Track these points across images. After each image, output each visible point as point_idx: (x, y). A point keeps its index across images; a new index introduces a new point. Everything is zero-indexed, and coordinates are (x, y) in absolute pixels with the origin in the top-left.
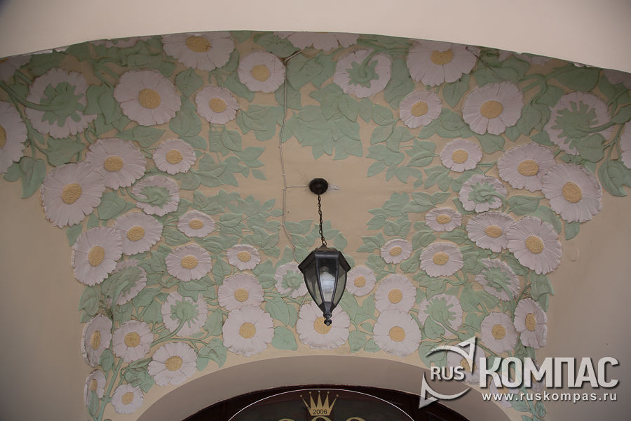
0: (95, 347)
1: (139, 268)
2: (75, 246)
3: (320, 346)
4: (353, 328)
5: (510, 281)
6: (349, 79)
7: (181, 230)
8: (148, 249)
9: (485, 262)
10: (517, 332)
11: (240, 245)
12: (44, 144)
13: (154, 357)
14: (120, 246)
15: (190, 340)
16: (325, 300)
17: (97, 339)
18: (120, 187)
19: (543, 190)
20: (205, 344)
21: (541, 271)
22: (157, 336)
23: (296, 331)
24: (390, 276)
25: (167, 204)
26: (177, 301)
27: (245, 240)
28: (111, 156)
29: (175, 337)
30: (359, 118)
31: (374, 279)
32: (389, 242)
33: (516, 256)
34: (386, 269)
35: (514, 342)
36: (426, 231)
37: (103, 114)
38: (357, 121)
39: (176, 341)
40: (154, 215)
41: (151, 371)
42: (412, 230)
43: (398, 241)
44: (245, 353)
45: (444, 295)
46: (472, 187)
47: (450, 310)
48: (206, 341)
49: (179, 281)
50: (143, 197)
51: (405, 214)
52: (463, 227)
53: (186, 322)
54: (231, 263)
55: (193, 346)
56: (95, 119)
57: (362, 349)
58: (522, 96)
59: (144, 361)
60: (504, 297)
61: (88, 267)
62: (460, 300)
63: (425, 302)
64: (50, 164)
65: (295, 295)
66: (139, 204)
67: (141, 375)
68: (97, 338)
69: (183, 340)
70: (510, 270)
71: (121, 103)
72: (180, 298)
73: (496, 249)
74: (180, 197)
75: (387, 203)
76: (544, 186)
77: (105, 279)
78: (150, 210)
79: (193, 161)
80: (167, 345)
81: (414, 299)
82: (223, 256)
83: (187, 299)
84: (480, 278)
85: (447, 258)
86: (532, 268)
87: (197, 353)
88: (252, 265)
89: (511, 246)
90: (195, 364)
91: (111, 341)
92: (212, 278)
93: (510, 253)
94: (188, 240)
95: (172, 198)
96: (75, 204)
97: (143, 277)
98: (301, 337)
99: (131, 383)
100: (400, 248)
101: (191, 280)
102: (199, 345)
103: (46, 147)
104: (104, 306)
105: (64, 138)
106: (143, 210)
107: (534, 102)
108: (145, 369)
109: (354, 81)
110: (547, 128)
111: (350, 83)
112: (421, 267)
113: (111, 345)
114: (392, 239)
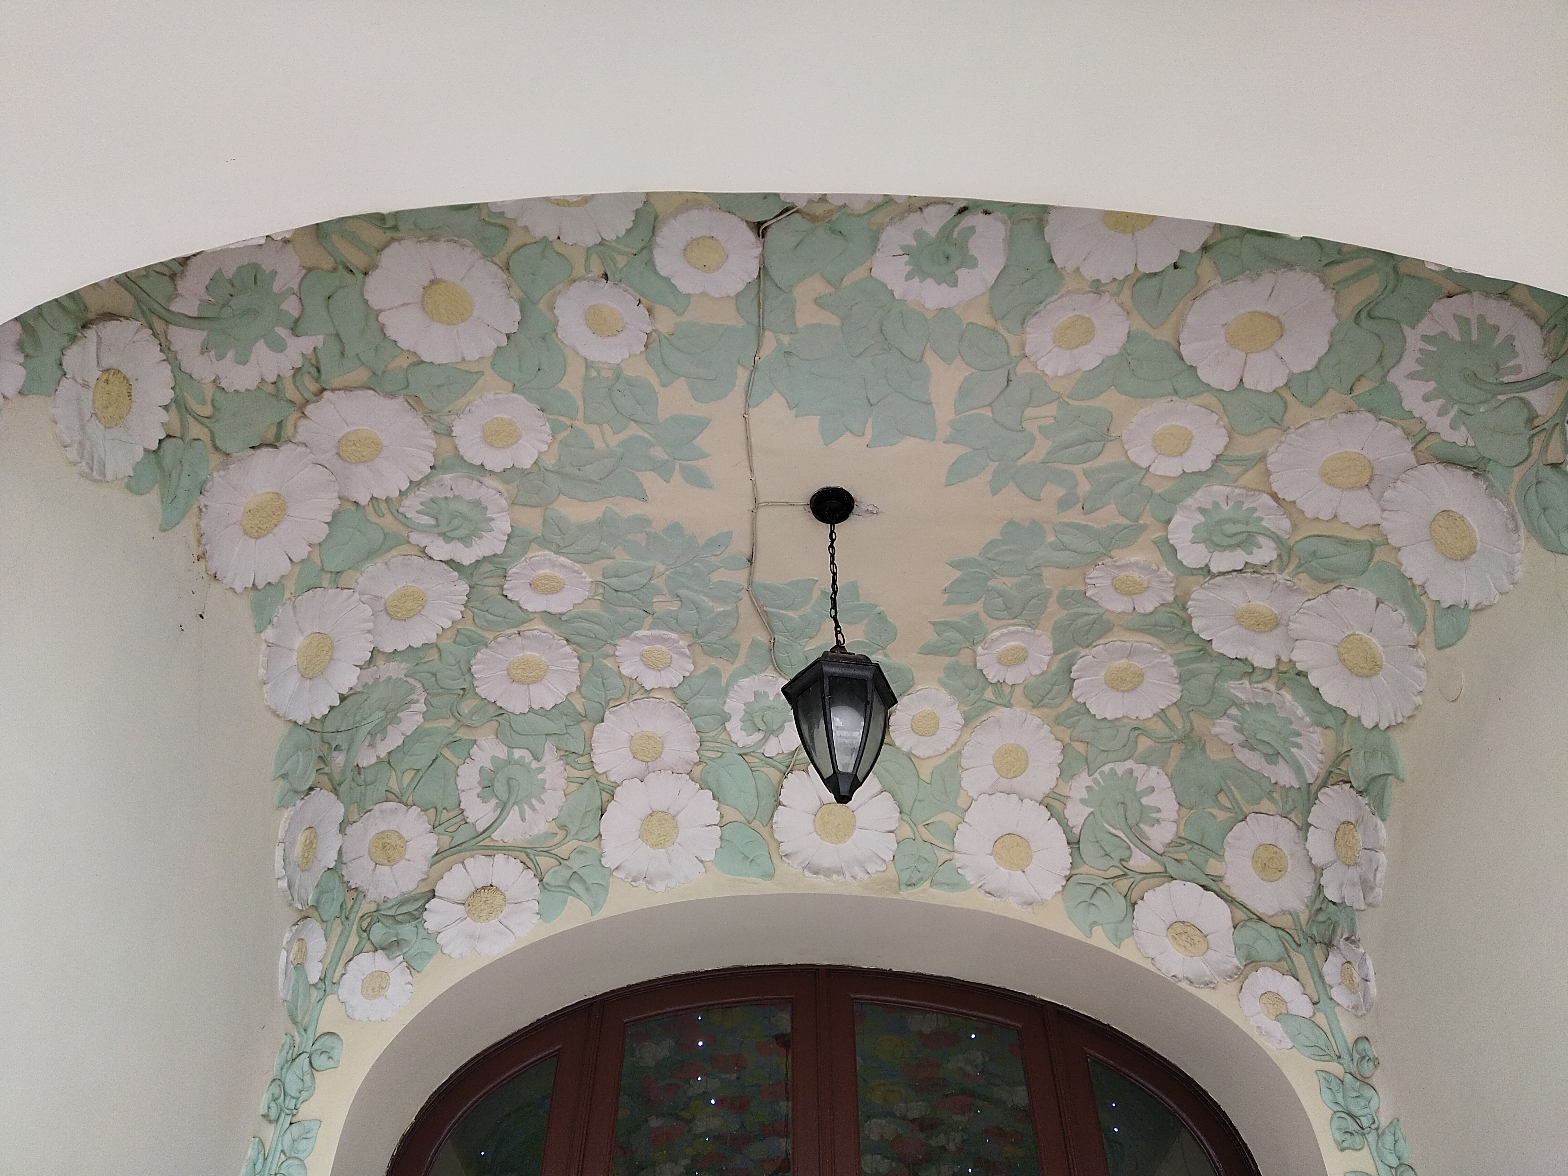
0: (305, 866)
1: (411, 680)
2: (269, 634)
3: (828, 872)
4: (907, 832)
5: (1298, 740)
6: (908, 268)
7: (509, 596)
8: (433, 638)
9: (1234, 688)
10: (1315, 868)
11: (648, 633)
12: (204, 403)
13: (437, 889)
14: (369, 632)
15: (523, 849)
16: (840, 768)
17: (310, 845)
18: (372, 498)
19: (1384, 524)
20: (560, 860)
21: (1376, 719)
22: (446, 841)
23: (773, 837)
24: (1002, 712)
25: (480, 538)
26: (493, 758)
27: (660, 622)
28: (354, 428)
29: (486, 842)
30: (929, 353)
31: (959, 718)
32: (996, 633)
33: (1314, 679)
34: (989, 694)
35: (1308, 890)
36: (1085, 610)
37: (338, 335)
38: (925, 360)
39: (491, 851)
40: (451, 563)
41: (432, 921)
42: (1053, 606)
43: (1018, 632)
44: (650, 883)
45: (1130, 764)
46: (1202, 511)
47: (1145, 801)
48: (562, 851)
49: (501, 712)
50: (427, 520)
51: (1036, 571)
52: (1181, 602)
53: (516, 807)
54: (624, 672)
55: (530, 865)
56: (320, 345)
57: (928, 883)
58: (1331, 302)
59: (415, 899)
60: (1284, 775)
61: (294, 681)
62: (1171, 778)
63: (1084, 780)
64: (216, 448)
65: (772, 748)
66: (415, 538)
67: (406, 931)
68: (311, 843)
69: (506, 849)
70: (1300, 711)
71: (381, 311)
72: (501, 752)
73: (1263, 660)
74: (512, 520)
75: (993, 543)
76: (1386, 514)
77: (332, 708)
78: (440, 550)
79: (546, 443)
80: (469, 862)
81: (1057, 772)
82: (606, 656)
83: (517, 753)
84: (1224, 728)
85: (1141, 676)
86: (1353, 712)
87: (541, 880)
88: (672, 678)
89: (1302, 657)
90: (536, 907)
91: (340, 852)
92: (578, 704)
93: (1299, 673)
94: (526, 617)
95: (492, 524)
96: (271, 535)
97: (417, 701)
98: (785, 848)
99: (383, 949)
100: (1023, 649)
101: (531, 709)
102: (544, 861)
103: (207, 410)
104: (327, 770)
105: (247, 390)
106: (423, 550)
107: (1363, 315)
108: (416, 917)
109: (918, 271)
110: (1396, 376)
111: (909, 277)
112: (1074, 694)
113: (340, 860)
114: (1005, 626)
